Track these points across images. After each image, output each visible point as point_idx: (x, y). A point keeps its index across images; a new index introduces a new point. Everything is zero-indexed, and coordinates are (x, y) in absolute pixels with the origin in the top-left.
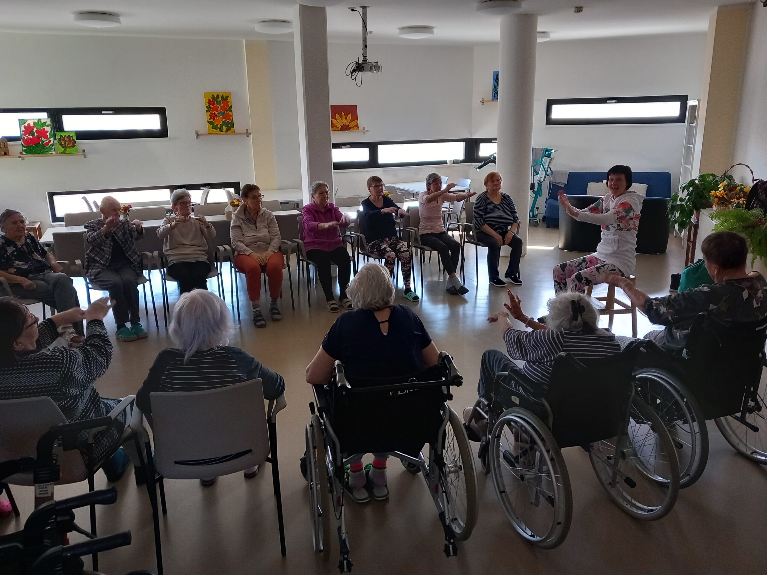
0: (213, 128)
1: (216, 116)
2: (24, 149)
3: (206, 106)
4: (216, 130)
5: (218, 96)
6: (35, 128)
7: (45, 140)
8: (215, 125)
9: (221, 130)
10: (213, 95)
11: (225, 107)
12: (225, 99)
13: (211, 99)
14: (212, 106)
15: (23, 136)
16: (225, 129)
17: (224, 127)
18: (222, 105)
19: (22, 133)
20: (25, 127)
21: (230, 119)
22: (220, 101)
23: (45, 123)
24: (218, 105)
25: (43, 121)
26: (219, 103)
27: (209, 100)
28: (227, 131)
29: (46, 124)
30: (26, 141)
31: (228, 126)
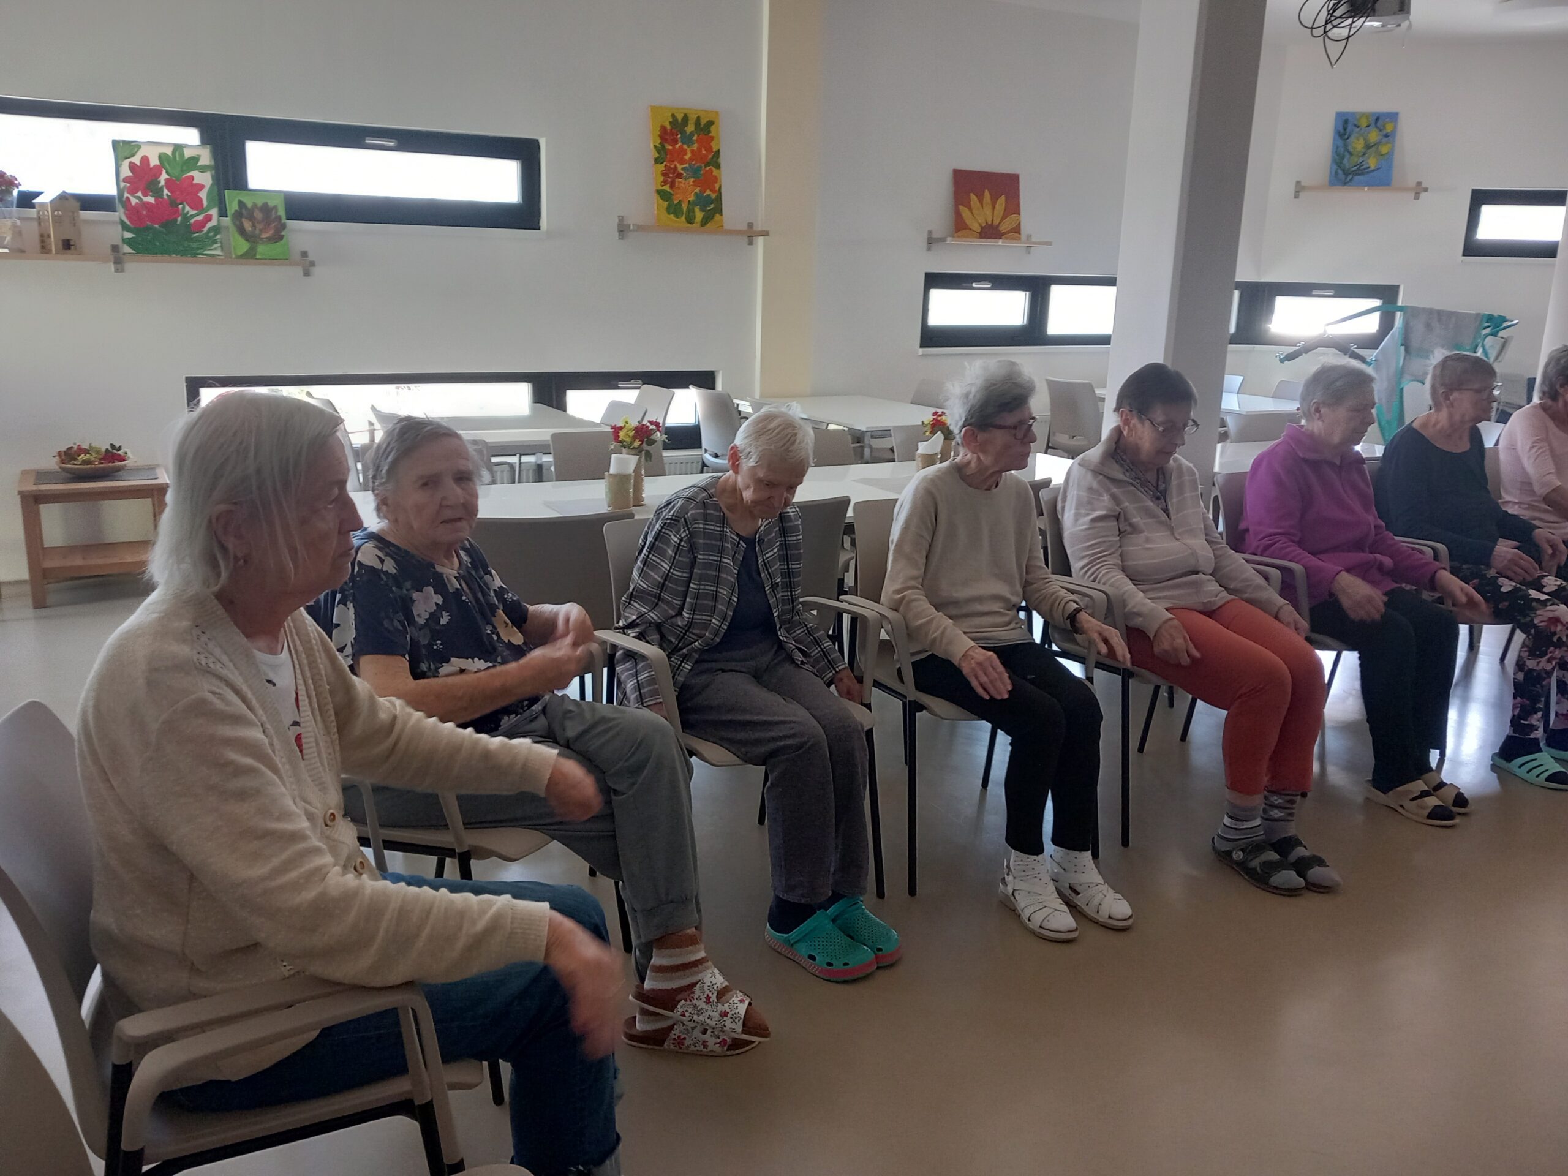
0: (669, 210)
1: (680, 176)
2: (128, 235)
3: (655, 146)
4: (677, 216)
5: (686, 118)
6: (164, 171)
7: (193, 212)
8: (676, 202)
9: (690, 220)
10: (673, 115)
11: (704, 152)
12: (705, 128)
13: (669, 127)
14: (670, 148)
15: (126, 195)
16: (699, 215)
17: (697, 209)
18: (695, 147)
19: (122, 184)
20: (132, 166)
21: (713, 191)
22: (692, 134)
23: (195, 160)
24: (685, 146)
25: (188, 153)
26: (688, 140)
27: (663, 129)
28: (704, 223)
29: (200, 164)
30: (133, 212)
31: (709, 209)
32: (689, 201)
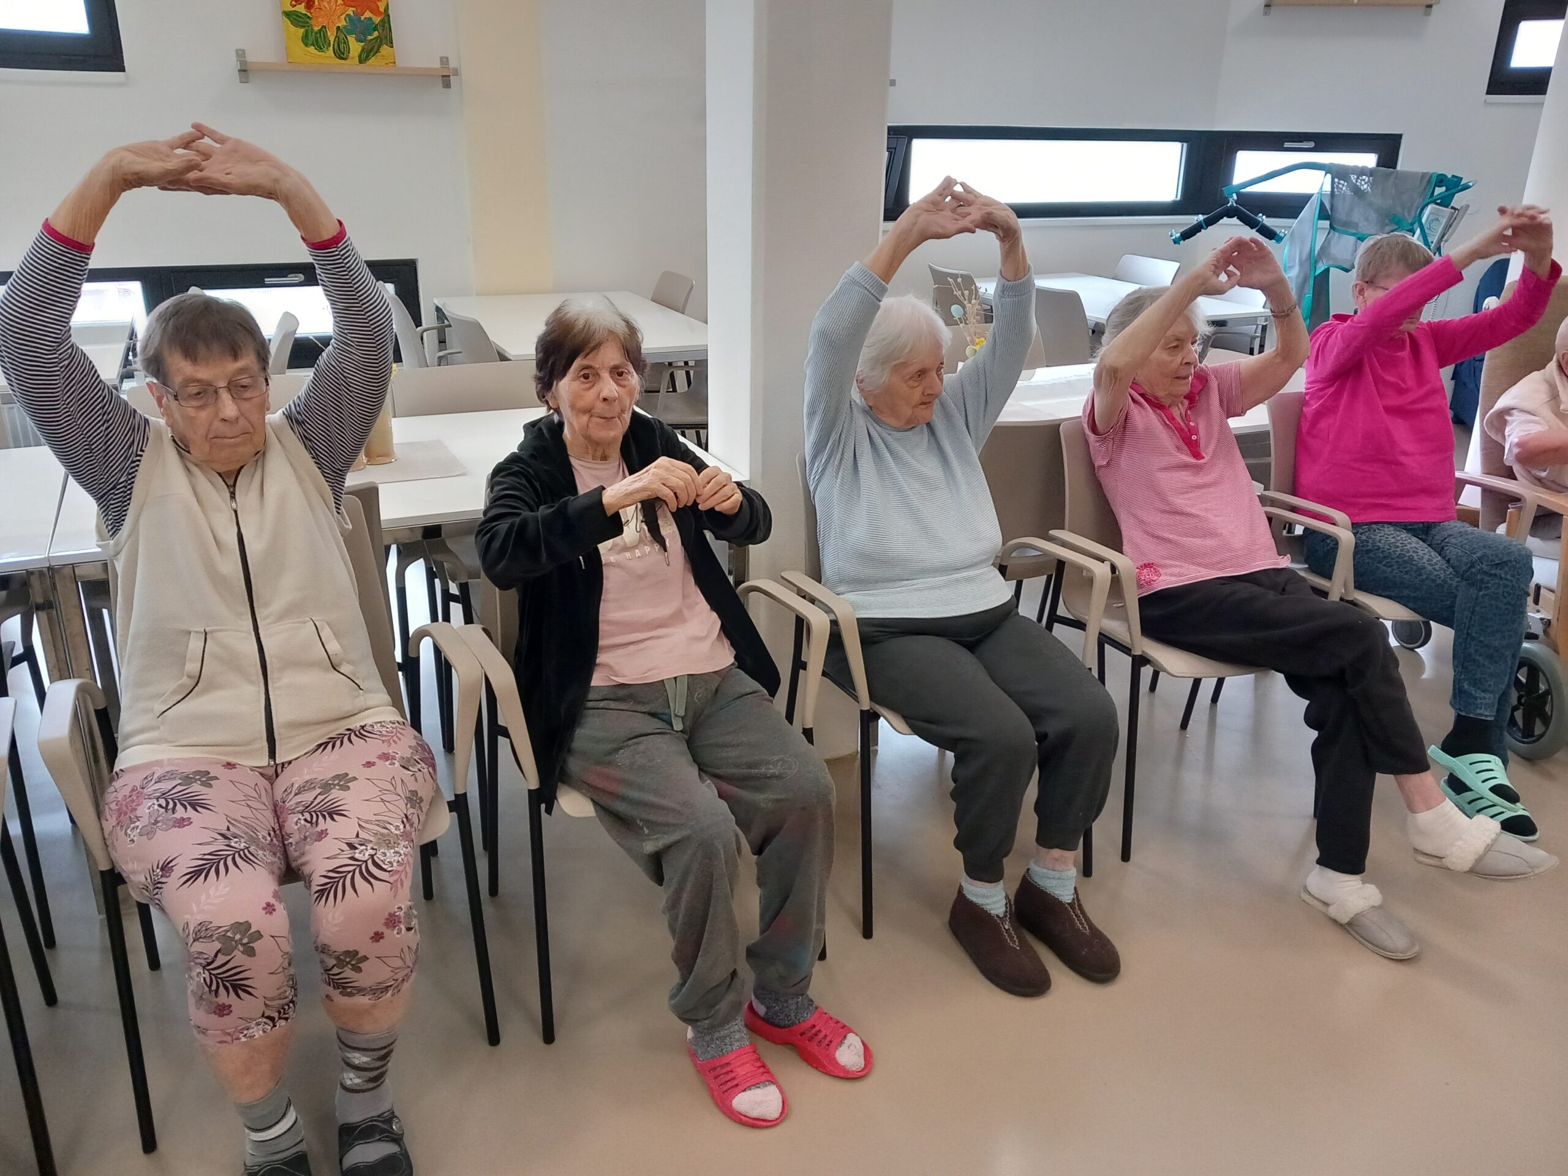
0: (306, 41)
4: (320, 49)
8: (316, 29)
9: (341, 54)
16: (355, 47)
17: (351, 39)
21: (375, 11)
28: (364, 57)
31: (370, 38)
32: (338, 27)
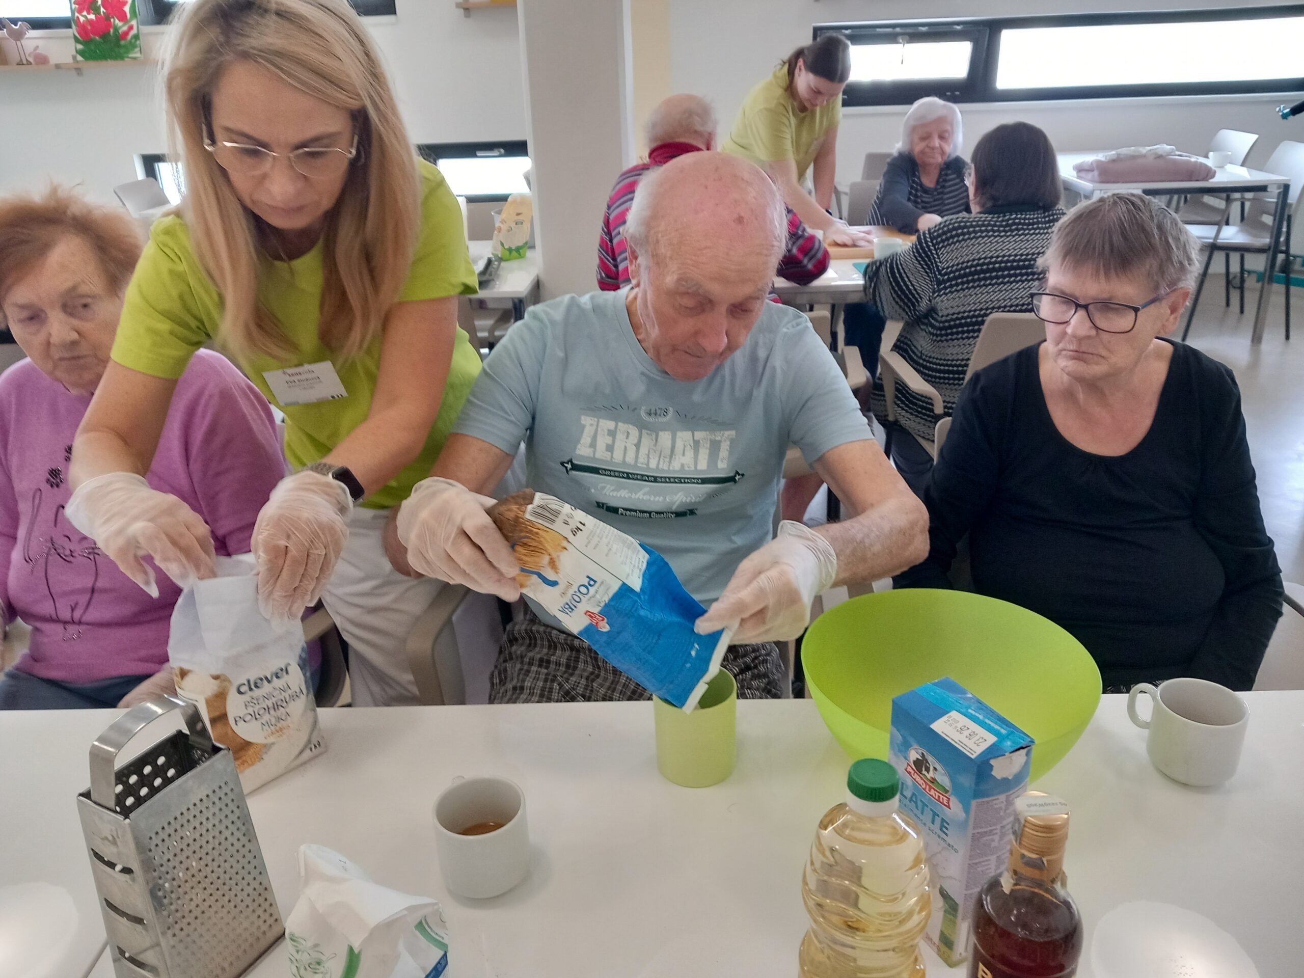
7: (121, 24)
15: (77, 15)
19: (74, 6)
30: (82, 28)
